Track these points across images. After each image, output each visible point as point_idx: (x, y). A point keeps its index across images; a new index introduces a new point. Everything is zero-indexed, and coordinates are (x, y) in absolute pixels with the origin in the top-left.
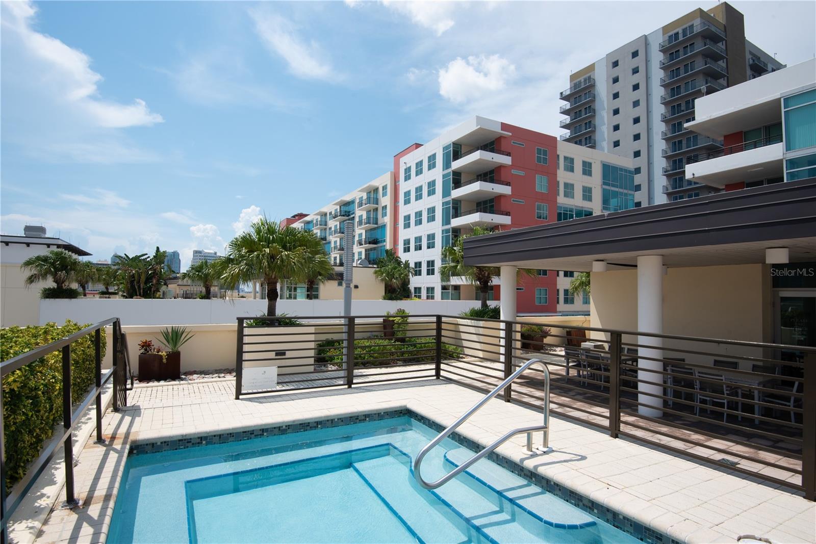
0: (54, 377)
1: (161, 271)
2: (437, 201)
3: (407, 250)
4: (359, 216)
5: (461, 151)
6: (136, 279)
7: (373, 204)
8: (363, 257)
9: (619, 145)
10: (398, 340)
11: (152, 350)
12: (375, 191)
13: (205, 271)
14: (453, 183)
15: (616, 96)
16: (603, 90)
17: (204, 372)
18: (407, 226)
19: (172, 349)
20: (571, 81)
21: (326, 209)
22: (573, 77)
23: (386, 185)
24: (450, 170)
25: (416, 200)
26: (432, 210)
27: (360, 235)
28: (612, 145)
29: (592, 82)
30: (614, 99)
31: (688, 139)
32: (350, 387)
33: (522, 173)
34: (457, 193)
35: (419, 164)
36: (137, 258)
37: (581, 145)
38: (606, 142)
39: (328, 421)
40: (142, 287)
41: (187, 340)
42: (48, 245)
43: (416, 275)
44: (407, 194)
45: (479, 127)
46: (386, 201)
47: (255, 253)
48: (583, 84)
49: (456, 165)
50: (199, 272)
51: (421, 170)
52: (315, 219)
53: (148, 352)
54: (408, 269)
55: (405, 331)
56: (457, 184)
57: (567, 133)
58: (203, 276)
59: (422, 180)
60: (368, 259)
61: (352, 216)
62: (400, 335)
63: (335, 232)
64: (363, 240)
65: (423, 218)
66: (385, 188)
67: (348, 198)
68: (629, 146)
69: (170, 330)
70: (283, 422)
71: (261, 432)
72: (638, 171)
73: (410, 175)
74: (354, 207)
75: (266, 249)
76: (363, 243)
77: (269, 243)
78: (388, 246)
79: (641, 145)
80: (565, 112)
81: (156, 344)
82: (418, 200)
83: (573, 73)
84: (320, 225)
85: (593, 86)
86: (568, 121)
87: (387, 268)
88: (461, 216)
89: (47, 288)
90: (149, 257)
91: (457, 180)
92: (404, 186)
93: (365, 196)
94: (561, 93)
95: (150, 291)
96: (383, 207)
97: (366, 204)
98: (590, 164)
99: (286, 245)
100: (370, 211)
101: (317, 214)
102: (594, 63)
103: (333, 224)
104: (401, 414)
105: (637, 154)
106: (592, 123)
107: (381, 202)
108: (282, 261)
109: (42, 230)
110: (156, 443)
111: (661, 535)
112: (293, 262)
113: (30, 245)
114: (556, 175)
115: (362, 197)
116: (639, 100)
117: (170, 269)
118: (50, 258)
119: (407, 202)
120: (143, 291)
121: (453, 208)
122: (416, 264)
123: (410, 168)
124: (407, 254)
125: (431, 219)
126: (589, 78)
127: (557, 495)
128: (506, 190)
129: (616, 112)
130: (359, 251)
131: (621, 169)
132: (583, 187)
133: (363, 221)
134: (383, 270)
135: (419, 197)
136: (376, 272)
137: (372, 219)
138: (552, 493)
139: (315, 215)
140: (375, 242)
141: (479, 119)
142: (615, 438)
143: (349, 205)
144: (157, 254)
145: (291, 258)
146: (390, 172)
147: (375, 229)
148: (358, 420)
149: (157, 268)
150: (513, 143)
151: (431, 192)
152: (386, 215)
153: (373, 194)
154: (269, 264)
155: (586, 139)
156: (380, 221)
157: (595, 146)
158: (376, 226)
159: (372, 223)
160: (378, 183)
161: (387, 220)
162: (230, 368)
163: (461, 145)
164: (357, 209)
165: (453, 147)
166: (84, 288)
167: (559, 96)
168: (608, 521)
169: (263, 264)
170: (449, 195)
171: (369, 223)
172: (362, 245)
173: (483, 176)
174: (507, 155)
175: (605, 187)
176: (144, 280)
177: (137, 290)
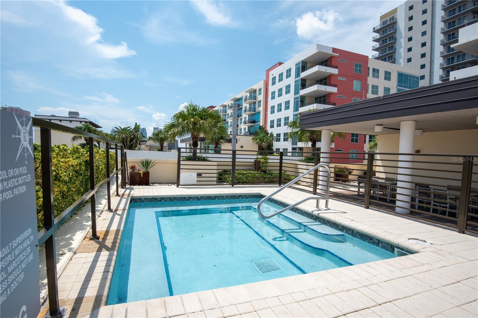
0: (99, 164)
1: (138, 136)
2: (291, 97)
3: (272, 126)
4: (245, 107)
5: (306, 66)
6: (125, 139)
7: (253, 99)
8: (247, 130)
9: (411, 61)
10: (262, 171)
11: (136, 170)
12: (255, 92)
13: (161, 136)
14: (301, 86)
15: (410, 29)
16: (402, 25)
17: (161, 183)
18: (273, 112)
19: (145, 170)
20: (381, 20)
21: (226, 103)
22: (382, 18)
23: (261, 88)
24: (299, 78)
25: (279, 96)
26: (287, 103)
27: (245, 118)
28: (406, 61)
29: (395, 20)
30: (409, 30)
31: (459, 57)
32: (233, 186)
33: (344, 79)
34: (303, 92)
35: (281, 75)
36: (125, 129)
37: (386, 61)
38: (403, 59)
39: (220, 196)
40: (128, 144)
41: (152, 166)
42: (81, 122)
43: (277, 141)
44: (273, 93)
45: (318, 51)
46: (260, 97)
47: (186, 121)
48: (388, 22)
49: (303, 75)
50: (157, 136)
51: (282, 78)
52: (220, 109)
53: (134, 171)
54: (272, 137)
55: (266, 166)
56: (304, 86)
57: (376, 53)
58: (159, 138)
59: (282, 85)
60: (250, 131)
61: (241, 107)
62: (263, 168)
63: (231, 116)
64: (247, 121)
65: (282, 107)
66: (260, 90)
67: (238, 96)
68: (417, 61)
69: (144, 161)
70: (199, 195)
71: (189, 199)
72: (423, 77)
73: (275, 82)
74: (242, 101)
75: (192, 119)
76: (247, 122)
77: (193, 116)
78: (261, 123)
79: (426, 61)
80: (376, 40)
81: (138, 167)
82: (279, 97)
83: (382, 15)
84: (223, 112)
85: (395, 23)
86: (378, 46)
87: (260, 136)
88: (305, 106)
89: (81, 143)
90: (131, 128)
91: (304, 84)
92: (271, 89)
93: (248, 95)
94: (374, 28)
95: (132, 146)
96: (259, 101)
97: (249, 100)
98: (390, 73)
99: (203, 118)
100: (251, 104)
101: (221, 106)
102: (397, 8)
103: (230, 112)
104: (258, 197)
105: (423, 67)
106: (394, 47)
107: (258, 98)
108: (200, 125)
109: (77, 114)
110: (142, 199)
111: (372, 238)
112: (206, 126)
113: (72, 122)
114: (367, 80)
115: (247, 96)
116: (426, 31)
117: (142, 135)
118: (83, 128)
119: (273, 98)
120: (129, 146)
121: (300, 101)
122: (277, 134)
123: (275, 77)
124: (272, 129)
125: (287, 108)
126: (393, 17)
127: (328, 225)
128: (334, 90)
129: (410, 39)
130: (244, 127)
131: (411, 76)
132: (385, 88)
133: (247, 110)
134: (257, 137)
135: (280, 95)
136: (253, 139)
137: (252, 108)
138: (325, 225)
139: (220, 106)
140: (254, 122)
141: (318, 46)
142: (367, 209)
143: (239, 100)
144: (135, 127)
145: (205, 124)
146: (263, 80)
147: (254, 114)
148: (235, 198)
149: (136, 134)
150: (340, 60)
151: (288, 92)
152: (260, 106)
153: (253, 92)
154: (193, 127)
155: (389, 57)
156: (257, 110)
157: (395, 62)
158: (254, 112)
159: (252, 110)
160: (256, 87)
161: (261, 109)
162: (174, 182)
163: (307, 63)
164: (244, 103)
165: (302, 64)
166: (99, 144)
167: (372, 30)
168: (349, 234)
169: (190, 127)
170: (299, 93)
171: (251, 111)
172: (246, 124)
173: (320, 81)
174: (336, 68)
175: (399, 87)
176: (129, 141)
177: (126, 146)
